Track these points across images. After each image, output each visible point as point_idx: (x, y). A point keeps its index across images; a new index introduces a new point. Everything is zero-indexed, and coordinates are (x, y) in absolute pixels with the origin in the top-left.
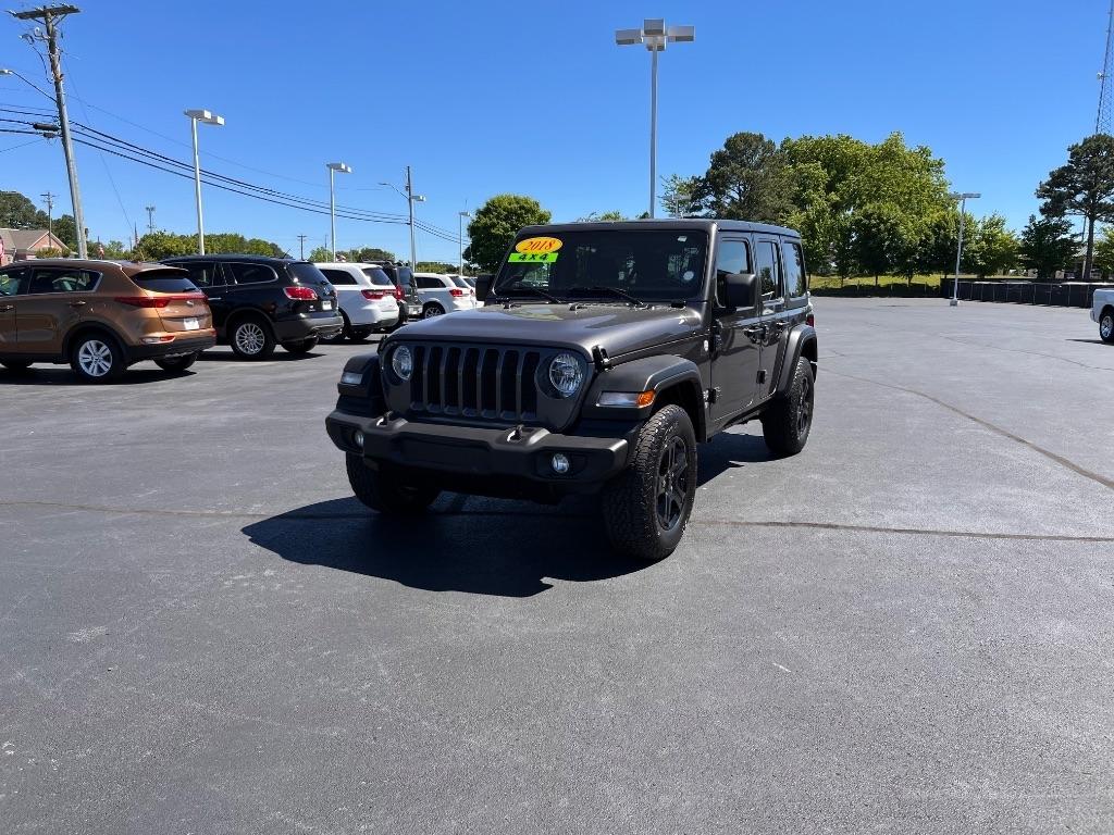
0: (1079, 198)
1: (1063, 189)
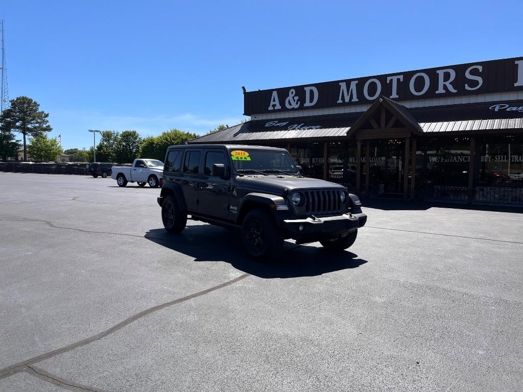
0: (18, 124)
1: (9, 119)
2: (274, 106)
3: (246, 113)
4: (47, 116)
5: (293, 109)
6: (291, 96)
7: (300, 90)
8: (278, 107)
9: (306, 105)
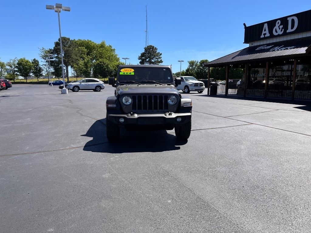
0: (147, 60)
1: (144, 58)
2: (265, 34)
3: (246, 42)
4: (161, 54)
5: (279, 35)
6: (277, 25)
7: (284, 21)
8: (268, 35)
9: (288, 31)
